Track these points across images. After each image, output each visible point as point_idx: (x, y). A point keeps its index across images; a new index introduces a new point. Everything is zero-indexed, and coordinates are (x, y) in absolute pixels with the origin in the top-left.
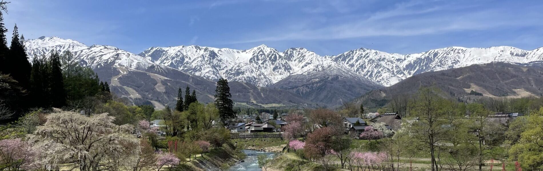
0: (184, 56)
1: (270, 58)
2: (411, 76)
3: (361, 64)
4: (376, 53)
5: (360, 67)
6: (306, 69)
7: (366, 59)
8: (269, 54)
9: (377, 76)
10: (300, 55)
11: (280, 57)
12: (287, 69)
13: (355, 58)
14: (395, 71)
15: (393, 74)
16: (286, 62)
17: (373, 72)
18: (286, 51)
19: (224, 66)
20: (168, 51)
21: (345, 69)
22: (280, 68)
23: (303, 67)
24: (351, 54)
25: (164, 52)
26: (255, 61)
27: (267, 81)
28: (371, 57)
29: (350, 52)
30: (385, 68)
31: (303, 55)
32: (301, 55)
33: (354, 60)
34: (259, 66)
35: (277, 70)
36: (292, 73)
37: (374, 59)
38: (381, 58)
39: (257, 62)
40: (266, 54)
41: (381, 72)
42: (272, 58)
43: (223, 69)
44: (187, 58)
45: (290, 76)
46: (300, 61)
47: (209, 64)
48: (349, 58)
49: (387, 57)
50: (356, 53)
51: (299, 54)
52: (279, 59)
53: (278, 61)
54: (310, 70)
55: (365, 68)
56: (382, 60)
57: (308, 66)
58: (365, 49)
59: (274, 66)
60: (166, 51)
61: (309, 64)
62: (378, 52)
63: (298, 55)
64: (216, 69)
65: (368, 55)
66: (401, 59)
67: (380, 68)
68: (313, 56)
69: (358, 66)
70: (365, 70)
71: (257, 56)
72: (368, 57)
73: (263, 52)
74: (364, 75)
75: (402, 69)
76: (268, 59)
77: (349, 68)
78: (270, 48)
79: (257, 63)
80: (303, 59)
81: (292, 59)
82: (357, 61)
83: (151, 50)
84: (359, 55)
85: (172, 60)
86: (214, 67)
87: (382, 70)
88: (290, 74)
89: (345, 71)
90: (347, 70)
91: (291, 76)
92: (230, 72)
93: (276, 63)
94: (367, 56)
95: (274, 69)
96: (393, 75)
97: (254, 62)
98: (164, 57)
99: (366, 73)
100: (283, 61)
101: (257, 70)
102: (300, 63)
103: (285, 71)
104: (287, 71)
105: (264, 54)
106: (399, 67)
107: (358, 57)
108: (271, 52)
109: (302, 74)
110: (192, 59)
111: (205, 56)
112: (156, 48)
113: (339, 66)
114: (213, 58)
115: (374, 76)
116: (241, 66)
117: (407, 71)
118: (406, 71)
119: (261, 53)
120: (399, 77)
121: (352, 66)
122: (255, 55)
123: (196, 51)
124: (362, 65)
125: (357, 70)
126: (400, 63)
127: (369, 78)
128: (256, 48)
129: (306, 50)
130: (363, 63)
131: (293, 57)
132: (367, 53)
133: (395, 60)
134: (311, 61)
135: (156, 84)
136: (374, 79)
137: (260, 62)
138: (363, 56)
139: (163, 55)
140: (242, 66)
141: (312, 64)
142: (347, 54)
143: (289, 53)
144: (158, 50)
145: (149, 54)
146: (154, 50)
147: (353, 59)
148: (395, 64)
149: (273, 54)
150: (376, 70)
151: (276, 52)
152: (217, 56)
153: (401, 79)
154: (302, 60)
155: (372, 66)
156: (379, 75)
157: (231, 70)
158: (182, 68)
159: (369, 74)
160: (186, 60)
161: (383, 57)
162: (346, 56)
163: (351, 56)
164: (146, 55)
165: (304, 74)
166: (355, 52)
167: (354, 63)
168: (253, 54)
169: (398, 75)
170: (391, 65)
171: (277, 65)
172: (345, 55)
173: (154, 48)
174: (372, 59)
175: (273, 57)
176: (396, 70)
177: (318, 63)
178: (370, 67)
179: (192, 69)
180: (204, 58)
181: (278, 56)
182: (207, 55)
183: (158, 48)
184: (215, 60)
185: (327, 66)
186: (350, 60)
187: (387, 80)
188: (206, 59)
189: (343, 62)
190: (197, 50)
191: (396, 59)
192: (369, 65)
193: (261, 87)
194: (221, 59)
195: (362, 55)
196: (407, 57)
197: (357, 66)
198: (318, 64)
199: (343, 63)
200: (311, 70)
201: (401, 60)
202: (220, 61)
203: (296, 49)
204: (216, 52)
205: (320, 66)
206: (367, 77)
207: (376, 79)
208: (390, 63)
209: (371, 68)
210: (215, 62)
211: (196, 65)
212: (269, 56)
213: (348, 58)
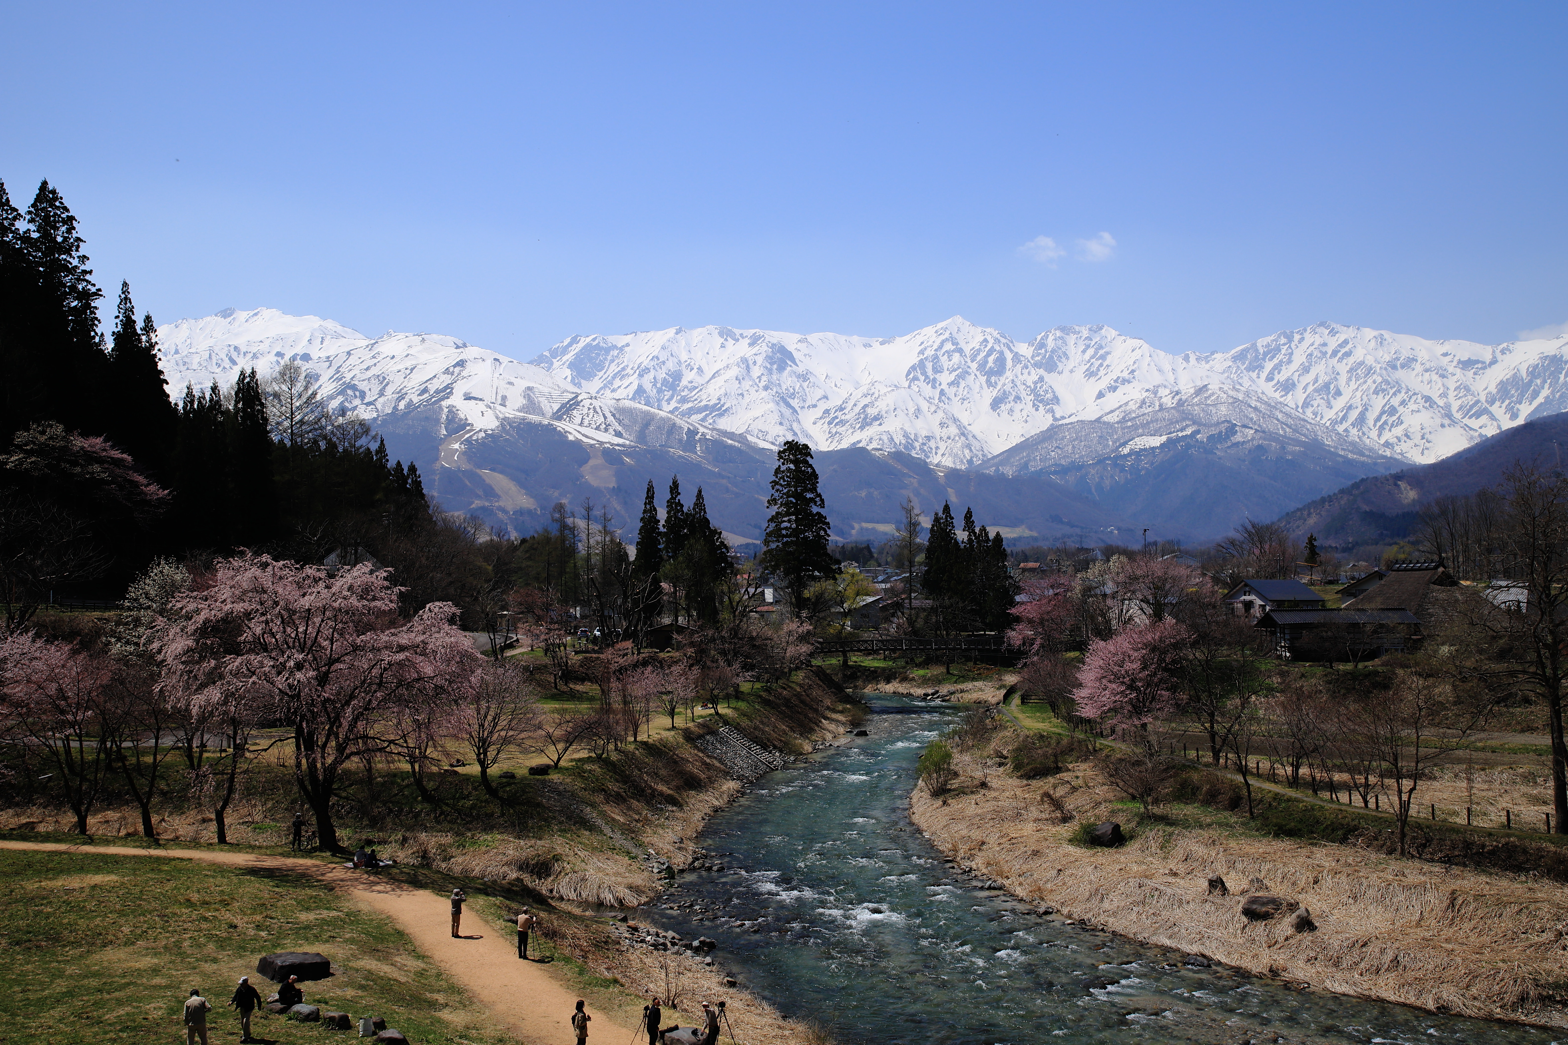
0: (679, 363)
1: (982, 366)
2: (1520, 421)
3: (1320, 381)
4: (1381, 341)
5: (1315, 390)
6: (1112, 401)
7: (1340, 360)
8: (979, 351)
9: (1385, 423)
10: (1090, 352)
11: (1017, 358)
12: (1041, 401)
13: (1299, 358)
14: (1455, 405)
15: (1449, 416)
16: (1041, 379)
17: (1366, 409)
18: (1039, 337)
19: (819, 393)
20: (626, 349)
21: (1259, 399)
22: (1018, 398)
23: (1100, 395)
24: (1284, 344)
25: (616, 352)
26: (927, 377)
27: (969, 446)
28: (1359, 354)
29: (1279, 337)
30: (1415, 394)
31: (1101, 352)
32: (1096, 353)
33: (1295, 366)
34: (942, 393)
35: (1008, 406)
36: (1063, 418)
37: (1370, 360)
38: (1398, 359)
39: (934, 380)
40: (967, 350)
41: (1401, 409)
42: (987, 362)
43: (815, 406)
44: (692, 369)
45: (1052, 428)
46: (1090, 374)
47: (766, 388)
48: (1276, 361)
49: (1423, 355)
50: (1302, 339)
51: (1088, 347)
52: (1014, 366)
53: (1008, 373)
54: (1127, 404)
55: (1338, 393)
56: (1403, 367)
57: (1121, 390)
58: (1337, 327)
59: (994, 394)
60: (621, 349)
61: (1125, 381)
62: (1387, 335)
63: (1084, 352)
64: (788, 405)
65: (1350, 346)
66: (1477, 362)
67: (1395, 394)
68: (1138, 352)
69: (1310, 388)
70: (1339, 404)
71: (936, 358)
72: (1348, 354)
73: (957, 344)
74: (1334, 422)
75: (1483, 398)
76: (974, 366)
77: (1277, 395)
78: (979, 329)
79: (934, 383)
80: (1101, 365)
81: (1060, 368)
82: (1306, 370)
83: (570, 345)
84: (1312, 348)
85: (641, 376)
86: (784, 400)
87: (1403, 403)
88: (1055, 419)
89: (1262, 407)
90: (1269, 405)
91: (1057, 427)
92: (836, 417)
93: (1002, 379)
94: (1343, 352)
95: (996, 404)
96: (1447, 422)
97: (922, 378)
98: (613, 368)
99: (1341, 415)
100: (1029, 373)
101: (933, 408)
102: (1093, 379)
103: (1037, 410)
104: (1041, 408)
105: (960, 351)
106: (1472, 388)
107: (1311, 355)
108: (986, 340)
109: (1098, 420)
110: (708, 374)
111: (751, 362)
112: (588, 340)
113: (1238, 390)
114: (781, 369)
115: (1371, 425)
116: (876, 395)
117: (1504, 405)
118: (1497, 404)
119: (949, 346)
120: (1471, 429)
121: (1288, 387)
122: (929, 352)
123: (723, 346)
124: (1327, 386)
125: (1306, 404)
126: (1475, 374)
127: (1354, 432)
128: (929, 332)
129: (1114, 333)
130: (1327, 379)
131: (1064, 359)
132: (1346, 342)
133: (1455, 363)
134: (1133, 371)
135: (586, 461)
136: (1374, 434)
137: (945, 378)
138: (1330, 352)
139: (612, 361)
140: (882, 393)
141: (1135, 383)
142: (1268, 345)
143: (1050, 343)
144: (594, 343)
145: (565, 358)
146: (581, 344)
147: (1290, 362)
148: (1455, 378)
149: (992, 350)
150: (1378, 403)
151: (1003, 340)
152: (793, 360)
153: (1480, 435)
154: (1098, 370)
155: (1365, 387)
156: (1390, 422)
157: (841, 409)
158: (673, 404)
159: (1354, 415)
160: (688, 377)
161: (1405, 354)
162: (1265, 354)
163: (1283, 351)
164: (556, 364)
165: (1105, 419)
166: (1297, 337)
167: (1295, 378)
168: (922, 352)
169: (1465, 421)
170: (1440, 385)
171: (1008, 388)
172: (1261, 351)
173: (583, 339)
174: (1362, 363)
175: (991, 359)
176: (1459, 402)
177: (1157, 379)
178: (1357, 389)
179: (706, 407)
180: (748, 368)
181: (1009, 356)
182: (760, 360)
183: (594, 339)
184: (786, 373)
185: (1192, 391)
186: (1277, 368)
187: (1423, 438)
188: (756, 372)
189: (1254, 375)
190: (726, 340)
191: (1459, 362)
192: (1353, 385)
193: (945, 467)
194: (808, 372)
195: (1324, 349)
196: (1503, 352)
197: (1305, 388)
198: (1156, 384)
199: (1251, 379)
200: (1132, 406)
201: (1480, 366)
202: (804, 377)
203: (1077, 328)
204: (791, 348)
205: (1167, 391)
206: (1346, 430)
207: (1379, 436)
208: (1435, 377)
209: (1359, 394)
210: (787, 380)
211: (722, 391)
212: (979, 358)
213: (1271, 359)
